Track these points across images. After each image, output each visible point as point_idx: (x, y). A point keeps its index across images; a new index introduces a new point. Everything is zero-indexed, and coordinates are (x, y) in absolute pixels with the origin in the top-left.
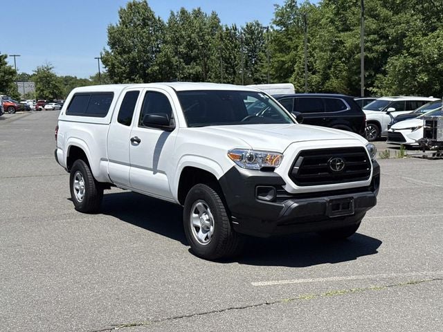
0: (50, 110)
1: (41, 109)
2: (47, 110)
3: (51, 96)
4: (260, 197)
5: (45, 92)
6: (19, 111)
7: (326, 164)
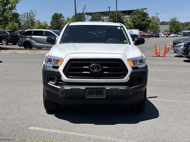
0: (172, 37)
1: (168, 37)
2: (171, 37)
3: (175, 31)
4: (50, 82)
5: (173, 29)
6: (150, 37)
7: (88, 67)
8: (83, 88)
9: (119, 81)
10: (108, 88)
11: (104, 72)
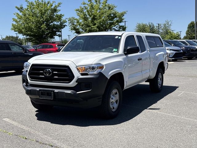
7: (42, 72)
8: (38, 89)
9: (65, 85)
10: (56, 91)
11: (55, 77)
